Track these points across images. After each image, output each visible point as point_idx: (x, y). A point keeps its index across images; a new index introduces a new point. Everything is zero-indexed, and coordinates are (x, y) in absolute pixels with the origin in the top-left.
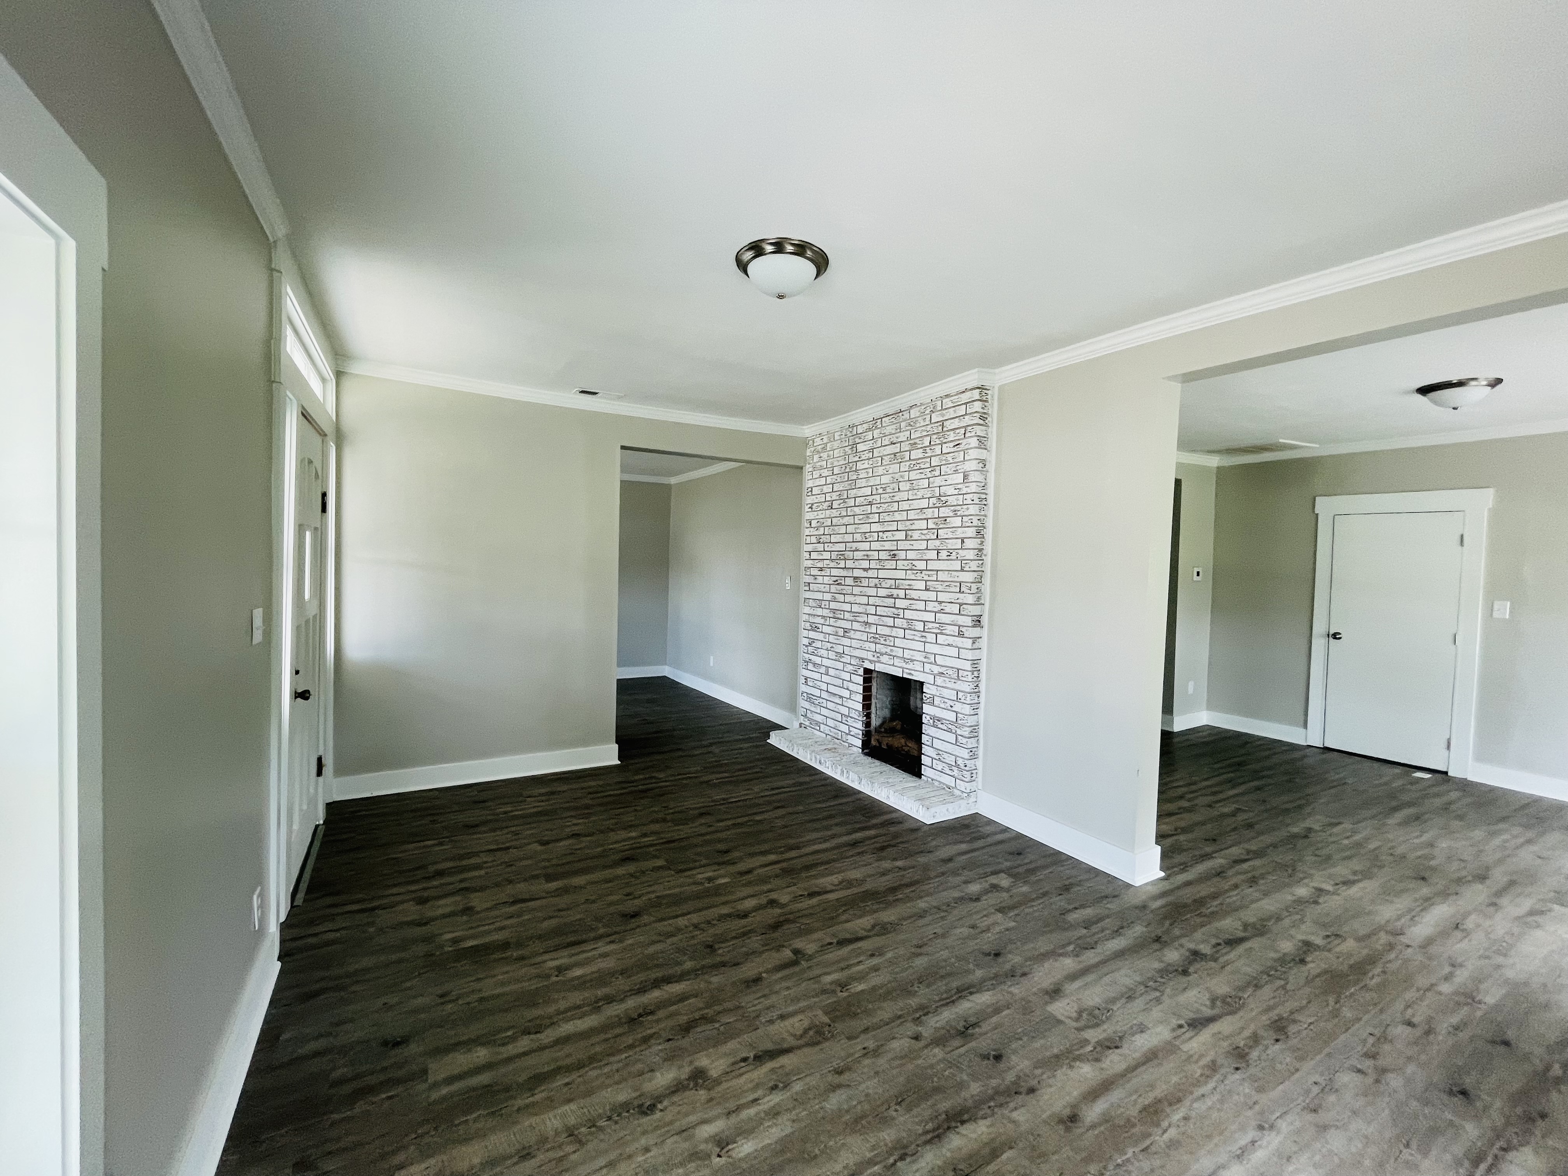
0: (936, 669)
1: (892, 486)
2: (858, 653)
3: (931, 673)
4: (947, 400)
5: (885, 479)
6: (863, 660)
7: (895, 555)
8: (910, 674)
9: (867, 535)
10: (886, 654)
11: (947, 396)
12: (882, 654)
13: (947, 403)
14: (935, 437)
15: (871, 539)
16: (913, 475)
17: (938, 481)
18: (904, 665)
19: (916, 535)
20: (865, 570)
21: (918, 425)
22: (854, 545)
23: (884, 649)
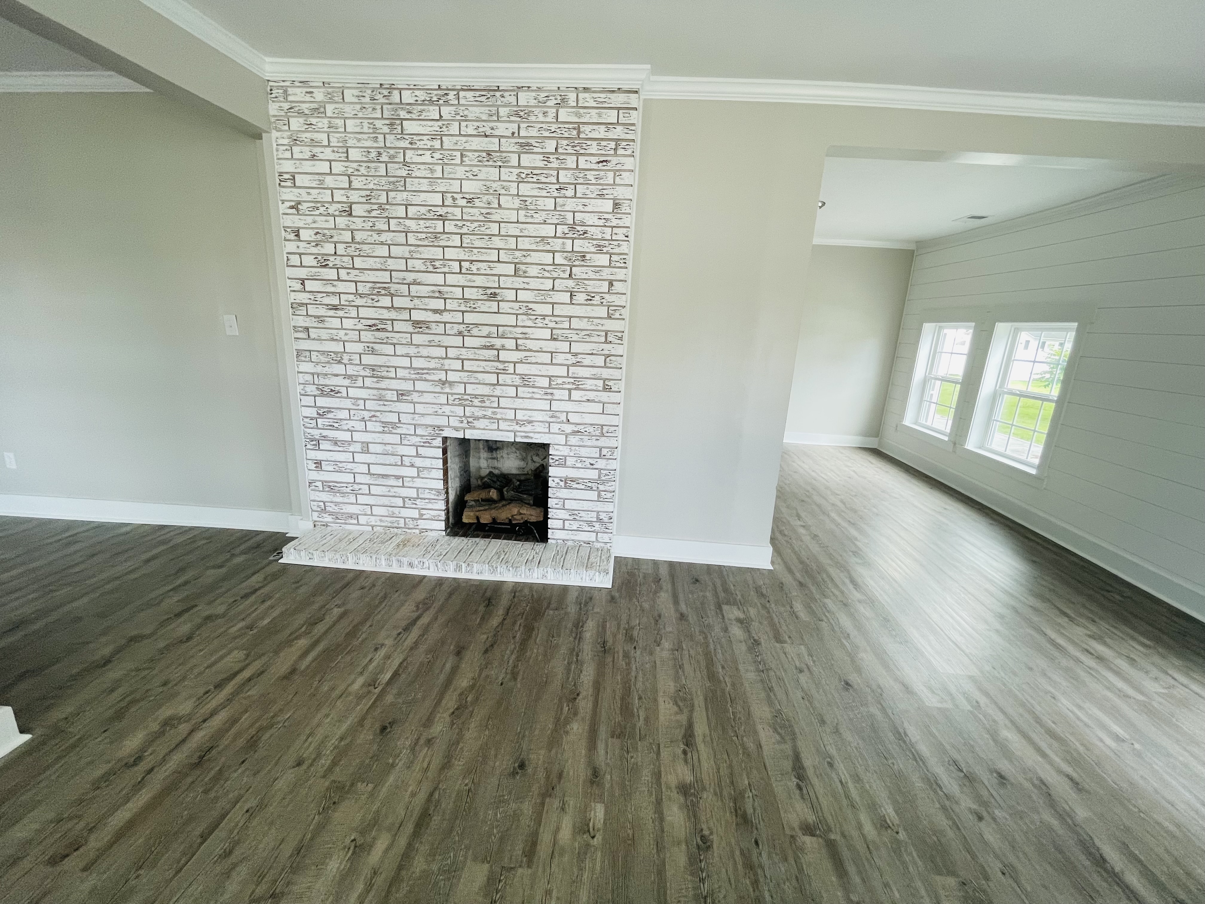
0: (569, 428)
1: (485, 198)
2: (428, 420)
3: (562, 432)
4: (586, 95)
5: (469, 187)
6: (440, 428)
7: (495, 294)
8: (526, 437)
9: (437, 264)
10: (484, 417)
11: (586, 90)
12: (477, 418)
13: (587, 99)
14: (565, 142)
15: (446, 270)
16: (525, 189)
17: (571, 205)
18: (517, 428)
19: (533, 271)
20: (435, 311)
21: (533, 118)
22: (410, 277)
23: (479, 413)
